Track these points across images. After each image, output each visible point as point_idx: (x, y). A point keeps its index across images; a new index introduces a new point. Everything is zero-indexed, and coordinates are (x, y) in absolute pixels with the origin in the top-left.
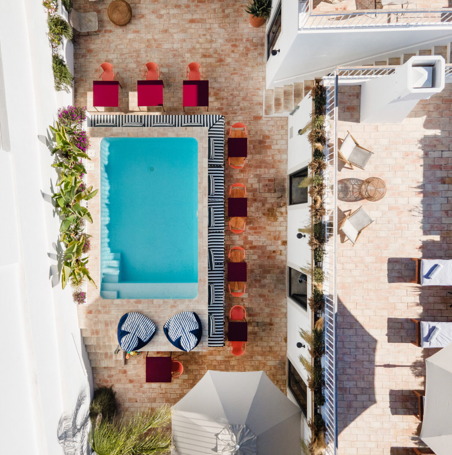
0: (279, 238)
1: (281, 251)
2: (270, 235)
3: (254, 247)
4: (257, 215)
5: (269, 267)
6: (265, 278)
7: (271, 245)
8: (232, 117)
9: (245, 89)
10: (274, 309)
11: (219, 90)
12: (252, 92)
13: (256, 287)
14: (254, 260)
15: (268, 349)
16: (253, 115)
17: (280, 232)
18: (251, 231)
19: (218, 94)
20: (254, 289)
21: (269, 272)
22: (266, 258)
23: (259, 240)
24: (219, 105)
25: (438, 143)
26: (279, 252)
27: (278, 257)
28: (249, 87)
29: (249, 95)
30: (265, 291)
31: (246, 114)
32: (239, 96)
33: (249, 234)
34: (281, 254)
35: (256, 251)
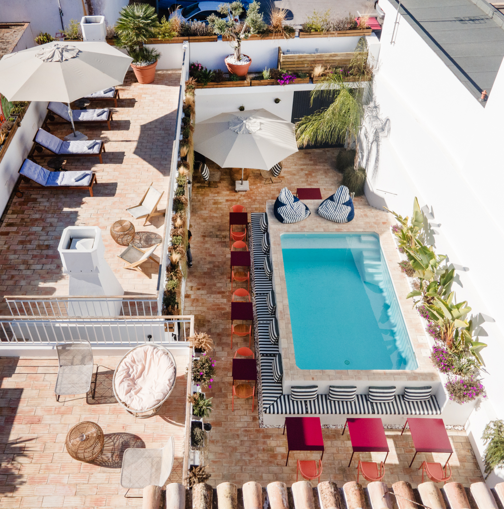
0: (194, 300)
1: (191, 290)
2: (203, 303)
3: (219, 293)
4: (217, 320)
5: (204, 277)
6: (208, 269)
7: (202, 294)
8: (250, 426)
9: (234, 463)
10: (200, 246)
11: (271, 462)
12: (224, 458)
13: (218, 262)
14: (220, 283)
15: (207, 221)
16: (221, 428)
17: (192, 305)
18: (223, 306)
19: (271, 457)
20: (221, 260)
21: (205, 273)
22: (207, 284)
23: (215, 299)
24: (268, 442)
25: (44, 275)
26: (193, 289)
27: (195, 285)
28: (228, 465)
29: (228, 454)
30: (209, 259)
31: (231, 430)
32: (242, 454)
33: (225, 304)
34: (192, 287)
35: (218, 290)
